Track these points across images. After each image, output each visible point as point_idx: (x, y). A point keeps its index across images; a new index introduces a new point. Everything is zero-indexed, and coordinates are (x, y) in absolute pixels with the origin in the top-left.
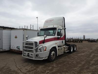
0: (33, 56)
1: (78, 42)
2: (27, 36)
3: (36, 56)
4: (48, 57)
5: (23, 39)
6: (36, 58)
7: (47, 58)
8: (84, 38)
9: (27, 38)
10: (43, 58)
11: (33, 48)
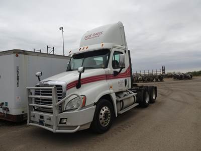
0: (54, 122)
1: (155, 80)
2: (38, 73)
3: (60, 123)
4: (92, 123)
5: (18, 79)
6: (59, 128)
7: (88, 127)
8: (163, 72)
9: (39, 77)
10: (77, 126)
11: (51, 100)
